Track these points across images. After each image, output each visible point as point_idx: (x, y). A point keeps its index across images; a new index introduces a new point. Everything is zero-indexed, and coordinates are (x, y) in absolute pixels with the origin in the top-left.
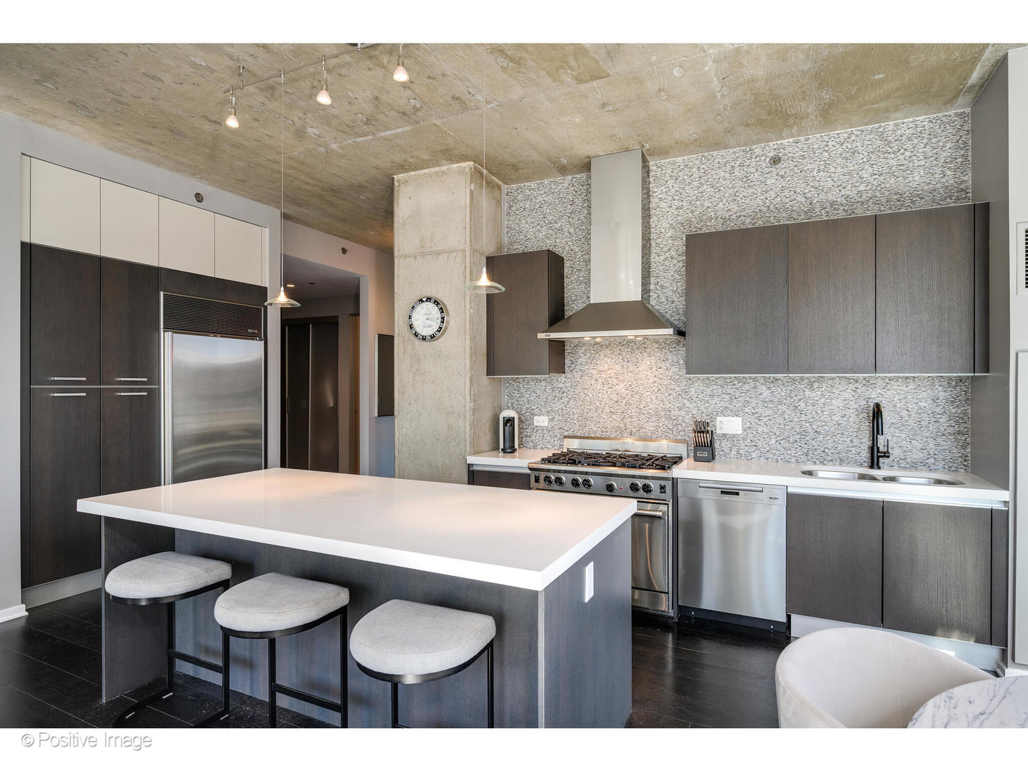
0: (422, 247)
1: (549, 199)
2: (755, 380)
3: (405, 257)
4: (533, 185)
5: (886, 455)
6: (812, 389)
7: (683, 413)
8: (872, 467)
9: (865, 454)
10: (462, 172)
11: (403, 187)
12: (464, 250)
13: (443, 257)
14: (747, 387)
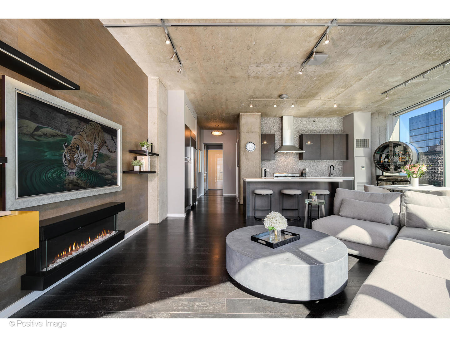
0: (248, 130)
1: (269, 122)
2: (311, 161)
3: (243, 132)
4: (265, 118)
5: (332, 174)
6: (320, 163)
7: (297, 168)
8: (330, 176)
9: (328, 174)
10: (258, 115)
11: (243, 116)
12: (259, 132)
13: (254, 133)
14: (309, 163)
